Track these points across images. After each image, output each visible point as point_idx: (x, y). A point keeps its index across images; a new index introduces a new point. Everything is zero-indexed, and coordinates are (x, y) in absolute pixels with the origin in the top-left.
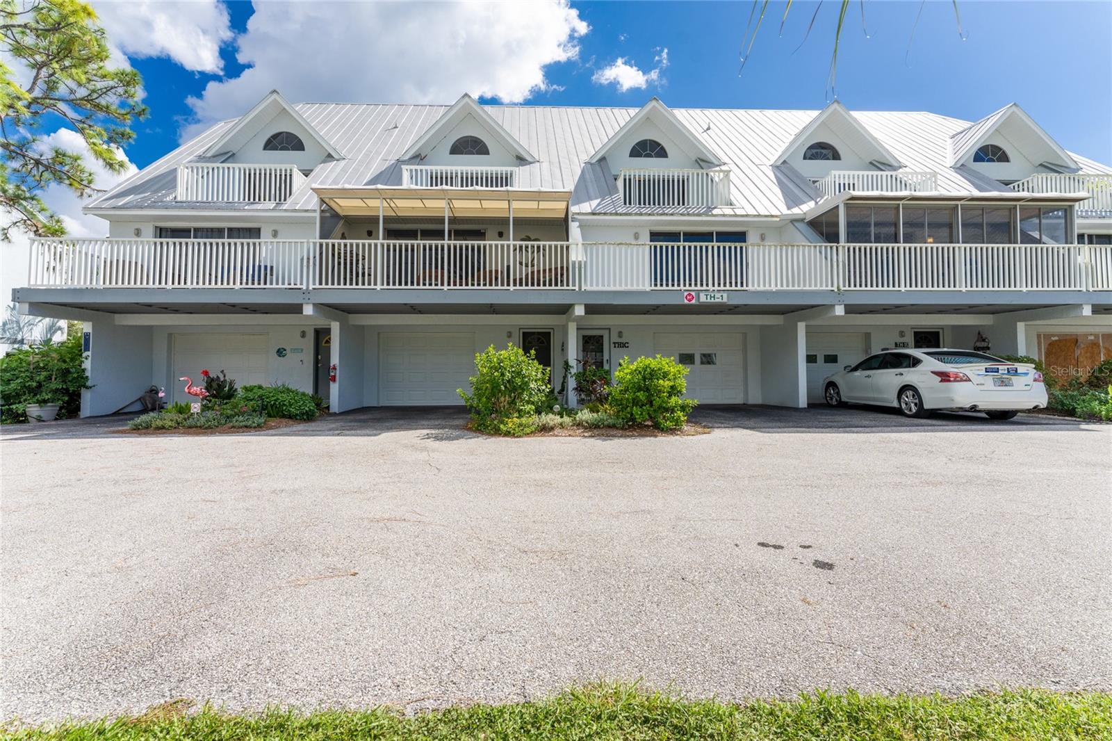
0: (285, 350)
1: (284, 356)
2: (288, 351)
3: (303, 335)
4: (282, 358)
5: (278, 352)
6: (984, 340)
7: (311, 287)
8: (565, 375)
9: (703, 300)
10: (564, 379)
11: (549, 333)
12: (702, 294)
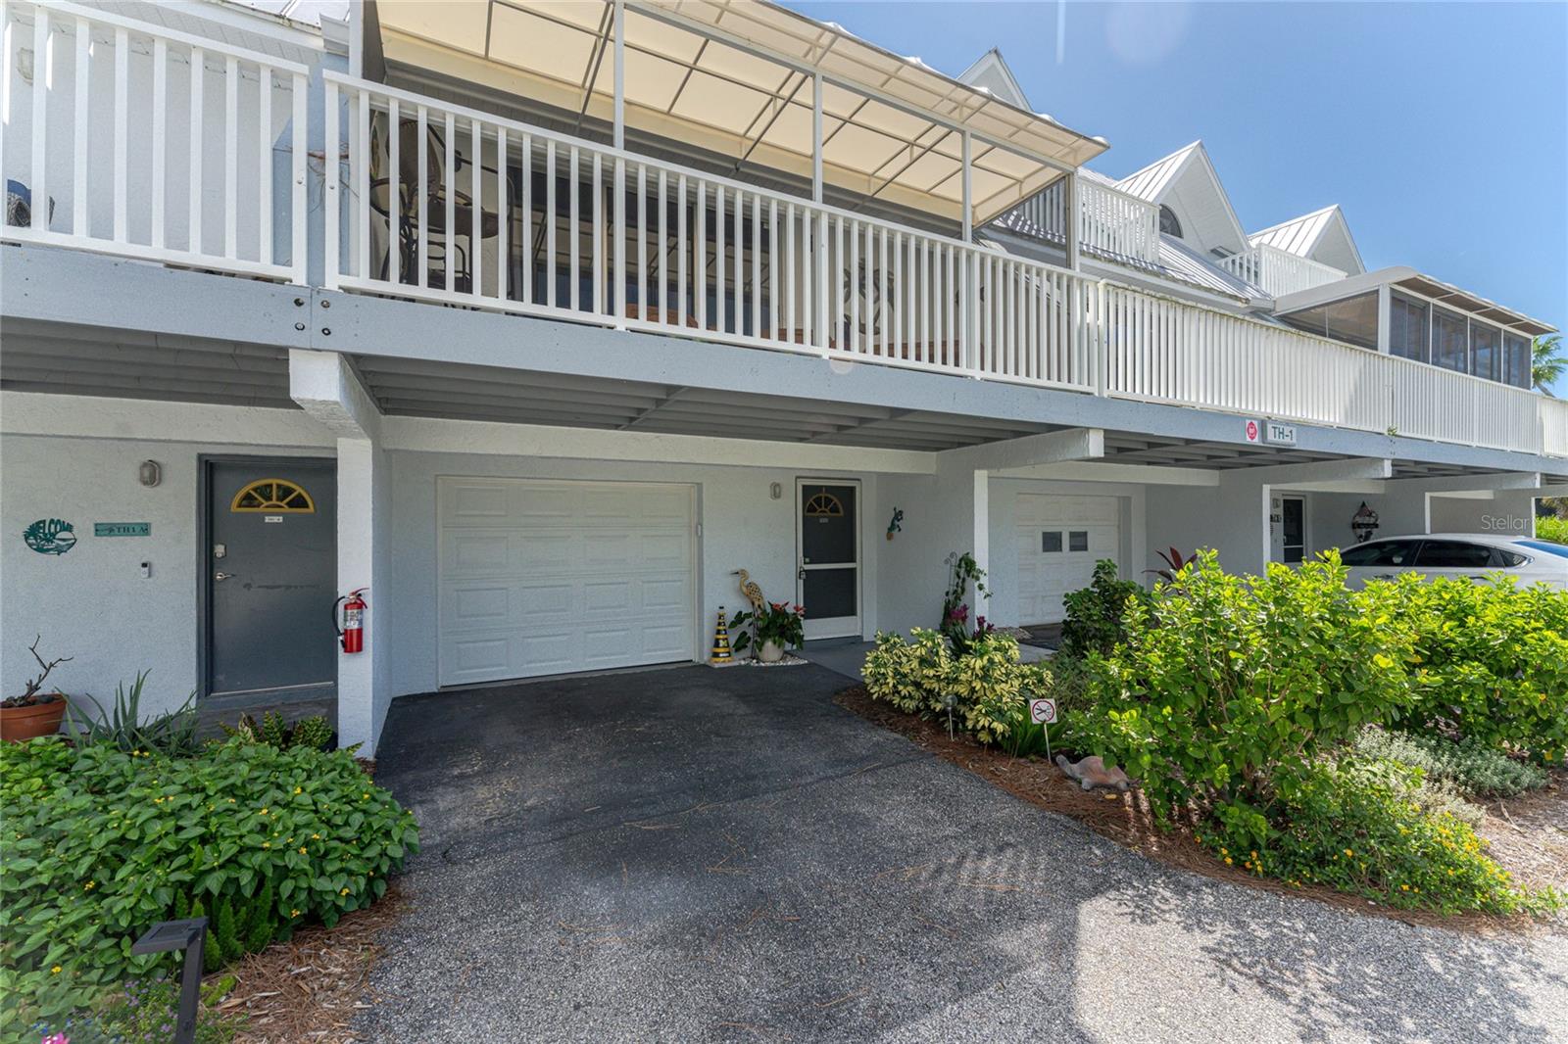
2: (83, 531)
3: (151, 474)
4: (50, 556)
6: (1370, 515)
7: (333, 281)
8: (959, 591)
9: (1271, 437)
10: (951, 598)
11: (852, 490)
12: (1269, 426)
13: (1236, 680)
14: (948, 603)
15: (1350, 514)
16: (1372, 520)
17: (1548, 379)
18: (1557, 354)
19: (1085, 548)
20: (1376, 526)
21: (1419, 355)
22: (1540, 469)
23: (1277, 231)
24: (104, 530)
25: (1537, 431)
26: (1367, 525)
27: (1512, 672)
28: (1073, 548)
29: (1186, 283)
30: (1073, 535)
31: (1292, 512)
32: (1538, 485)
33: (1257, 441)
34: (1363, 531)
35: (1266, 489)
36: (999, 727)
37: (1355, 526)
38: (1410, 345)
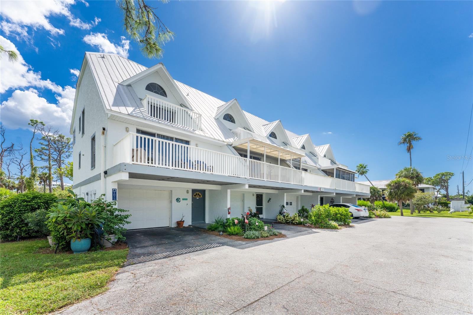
0: (180, 199)
1: (179, 202)
2: (181, 200)
3: (188, 192)
4: (178, 203)
5: (177, 200)
6: (333, 200)
8: (282, 210)
9: (321, 190)
10: (281, 211)
11: (262, 195)
12: (321, 189)
13: (321, 214)
14: (280, 212)
15: (330, 200)
16: (333, 201)
17: (365, 173)
18: (367, 168)
19: (292, 205)
20: (334, 202)
21: (339, 178)
22: (355, 194)
23: (320, 147)
24: (183, 199)
25: (355, 188)
26: (333, 202)
27: (342, 216)
28: (290, 205)
29: (309, 165)
30: (290, 202)
31: (322, 199)
32: (355, 196)
33: (319, 191)
34: (332, 203)
35: (319, 196)
36: (298, 222)
37: (331, 202)
38: (338, 176)
